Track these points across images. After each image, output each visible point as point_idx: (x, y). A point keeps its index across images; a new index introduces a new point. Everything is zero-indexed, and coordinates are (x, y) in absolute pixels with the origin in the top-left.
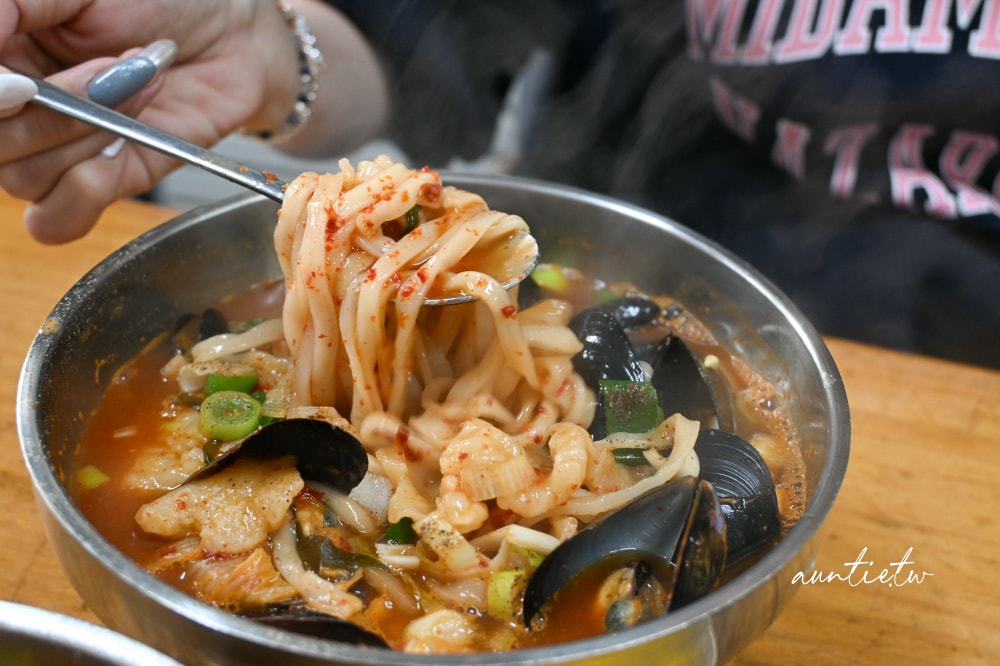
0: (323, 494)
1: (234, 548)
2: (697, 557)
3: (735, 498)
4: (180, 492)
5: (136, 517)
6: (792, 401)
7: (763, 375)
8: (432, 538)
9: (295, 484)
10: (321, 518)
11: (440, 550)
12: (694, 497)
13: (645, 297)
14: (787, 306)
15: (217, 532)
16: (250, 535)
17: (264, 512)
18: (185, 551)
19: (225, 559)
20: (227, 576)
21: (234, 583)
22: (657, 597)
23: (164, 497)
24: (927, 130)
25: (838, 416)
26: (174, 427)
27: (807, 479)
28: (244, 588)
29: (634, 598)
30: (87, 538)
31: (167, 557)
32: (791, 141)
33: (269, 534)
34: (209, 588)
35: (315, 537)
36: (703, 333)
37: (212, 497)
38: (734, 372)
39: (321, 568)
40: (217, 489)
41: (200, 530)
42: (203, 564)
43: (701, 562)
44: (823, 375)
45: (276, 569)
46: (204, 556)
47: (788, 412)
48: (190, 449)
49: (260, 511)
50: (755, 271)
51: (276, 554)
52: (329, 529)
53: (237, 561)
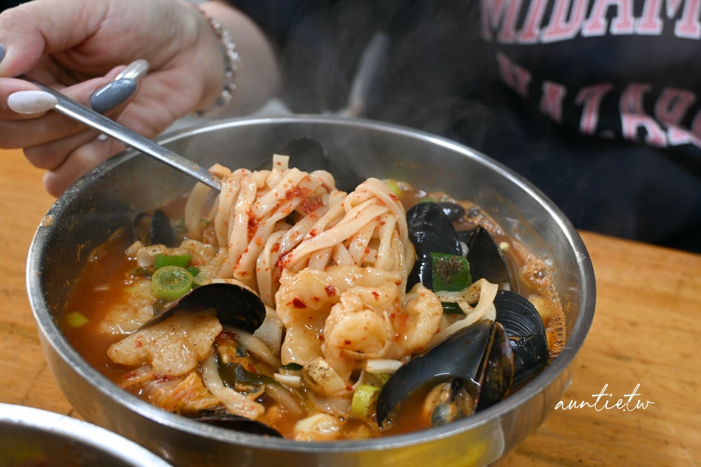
0: (235, 334)
1: (176, 373)
2: (494, 374)
3: (519, 337)
4: (137, 335)
5: (108, 353)
6: (555, 272)
7: (536, 255)
8: (314, 373)
9: (216, 328)
10: (235, 350)
11: (319, 380)
12: (491, 334)
13: (454, 202)
14: (552, 207)
15: (163, 362)
16: (187, 363)
17: (195, 347)
18: (142, 375)
19: (169, 380)
20: (171, 391)
21: (177, 396)
22: (466, 403)
23: (127, 339)
24: (646, 88)
25: (587, 282)
26: (133, 291)
27: (566, 325)
28: (183, 400)
29: (451, 403)
30: (77, 364)
31: (130, 379)
32: (553, 97)
33: (199, 363)
34: (160, 399)
35: (232, 364)
36: (494, 227)
37: (159, 338)
38: (516, 252)
39: (236, 384)
40: (162, 332)
41: (152, 361)
42: (155, 384)
43: (497, 378)
44: (577, 254)
45: (205, 386)
46: (156, 378)
47: (553, 279)
48: (144, 306)
49: (192, 347)
50: (530, 183)
51: (204, 376)
52: (241, 358)
53: (178, 381)
